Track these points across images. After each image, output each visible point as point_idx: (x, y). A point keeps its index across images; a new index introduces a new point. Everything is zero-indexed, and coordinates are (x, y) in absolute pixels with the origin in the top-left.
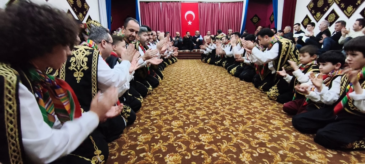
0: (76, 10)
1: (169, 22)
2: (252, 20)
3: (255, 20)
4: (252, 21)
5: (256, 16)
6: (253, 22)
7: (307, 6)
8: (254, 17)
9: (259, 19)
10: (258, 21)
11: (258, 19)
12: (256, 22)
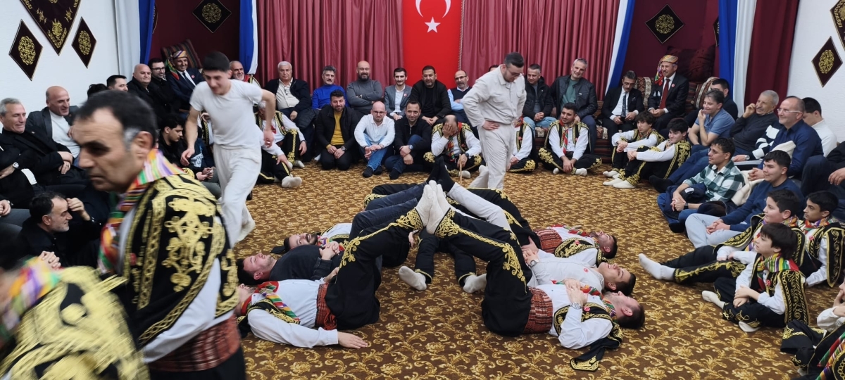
0: (42, 17)
1: (358, 21)
2: (652, 24)
3: (664, 25)
4: (654, 29)
5: (667, 11)
6: (658, 33)
7: (833, 10)
8: (660, 14)
9: (678, 23)
10: (673, 31)
11: (674, 24)
12: (669, 34)
